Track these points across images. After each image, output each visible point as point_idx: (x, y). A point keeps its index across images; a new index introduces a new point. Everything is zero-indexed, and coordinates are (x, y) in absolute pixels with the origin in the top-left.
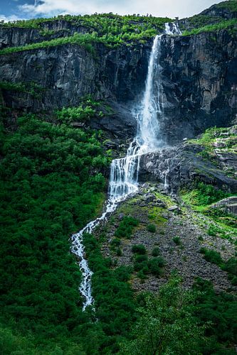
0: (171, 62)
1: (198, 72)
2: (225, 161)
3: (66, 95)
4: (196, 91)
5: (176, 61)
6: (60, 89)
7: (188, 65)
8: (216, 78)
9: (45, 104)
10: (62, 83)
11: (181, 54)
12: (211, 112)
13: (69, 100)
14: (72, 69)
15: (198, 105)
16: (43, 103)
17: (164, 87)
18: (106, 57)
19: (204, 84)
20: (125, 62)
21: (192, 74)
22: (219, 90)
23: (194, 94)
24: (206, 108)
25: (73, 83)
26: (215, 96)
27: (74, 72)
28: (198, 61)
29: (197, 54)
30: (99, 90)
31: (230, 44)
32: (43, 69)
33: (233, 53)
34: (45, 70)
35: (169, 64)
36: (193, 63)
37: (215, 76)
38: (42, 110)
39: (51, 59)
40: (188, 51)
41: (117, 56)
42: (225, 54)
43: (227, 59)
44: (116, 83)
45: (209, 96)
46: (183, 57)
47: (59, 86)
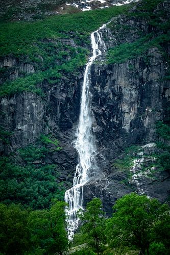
0: (99, 89)
1: (120, 96)
2: (140, 187)
3: (26, 135)
4: (118, 113)
5: (103, 87)
6: (20, 130)
7: (112, 91)
8: (134, 102)
9: (12, 146)
10: (22, 125)
11: (107, 81)
12: (130, 131)
13: (28, 140)
14: (29, 114)
15: (121, 124)
16: (11, 145)
17: (94, 112)
18: (50, 92)
19: (125, 108)
20: (64, 95)
21: (116, 99)
22: (136, 112)
23: (117, 116)
24: (127, 127)
25: (30, 126)
26: (133, 117)
27: (29, 116)
28: (120, 88)
29: (119, 81)
30: (47, 124)
31: (145, 70)
32: (7, 115)
33: (147, 78)
34: (9, 116)
35: (97, 91)
36: (116, 89)
37: (133, 100)
38: (11, 152)
39: (11, 105)
40: (113, 78)
41: (58, 91)
42: (141, 79)
43: (143, 82)
44: (59, 115)
45: (129, 117)
46: (108, 84)
47: (19, 128)
